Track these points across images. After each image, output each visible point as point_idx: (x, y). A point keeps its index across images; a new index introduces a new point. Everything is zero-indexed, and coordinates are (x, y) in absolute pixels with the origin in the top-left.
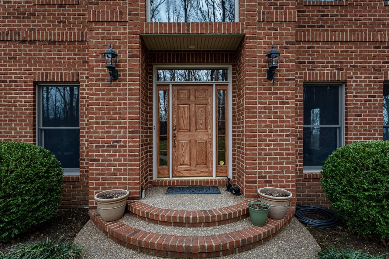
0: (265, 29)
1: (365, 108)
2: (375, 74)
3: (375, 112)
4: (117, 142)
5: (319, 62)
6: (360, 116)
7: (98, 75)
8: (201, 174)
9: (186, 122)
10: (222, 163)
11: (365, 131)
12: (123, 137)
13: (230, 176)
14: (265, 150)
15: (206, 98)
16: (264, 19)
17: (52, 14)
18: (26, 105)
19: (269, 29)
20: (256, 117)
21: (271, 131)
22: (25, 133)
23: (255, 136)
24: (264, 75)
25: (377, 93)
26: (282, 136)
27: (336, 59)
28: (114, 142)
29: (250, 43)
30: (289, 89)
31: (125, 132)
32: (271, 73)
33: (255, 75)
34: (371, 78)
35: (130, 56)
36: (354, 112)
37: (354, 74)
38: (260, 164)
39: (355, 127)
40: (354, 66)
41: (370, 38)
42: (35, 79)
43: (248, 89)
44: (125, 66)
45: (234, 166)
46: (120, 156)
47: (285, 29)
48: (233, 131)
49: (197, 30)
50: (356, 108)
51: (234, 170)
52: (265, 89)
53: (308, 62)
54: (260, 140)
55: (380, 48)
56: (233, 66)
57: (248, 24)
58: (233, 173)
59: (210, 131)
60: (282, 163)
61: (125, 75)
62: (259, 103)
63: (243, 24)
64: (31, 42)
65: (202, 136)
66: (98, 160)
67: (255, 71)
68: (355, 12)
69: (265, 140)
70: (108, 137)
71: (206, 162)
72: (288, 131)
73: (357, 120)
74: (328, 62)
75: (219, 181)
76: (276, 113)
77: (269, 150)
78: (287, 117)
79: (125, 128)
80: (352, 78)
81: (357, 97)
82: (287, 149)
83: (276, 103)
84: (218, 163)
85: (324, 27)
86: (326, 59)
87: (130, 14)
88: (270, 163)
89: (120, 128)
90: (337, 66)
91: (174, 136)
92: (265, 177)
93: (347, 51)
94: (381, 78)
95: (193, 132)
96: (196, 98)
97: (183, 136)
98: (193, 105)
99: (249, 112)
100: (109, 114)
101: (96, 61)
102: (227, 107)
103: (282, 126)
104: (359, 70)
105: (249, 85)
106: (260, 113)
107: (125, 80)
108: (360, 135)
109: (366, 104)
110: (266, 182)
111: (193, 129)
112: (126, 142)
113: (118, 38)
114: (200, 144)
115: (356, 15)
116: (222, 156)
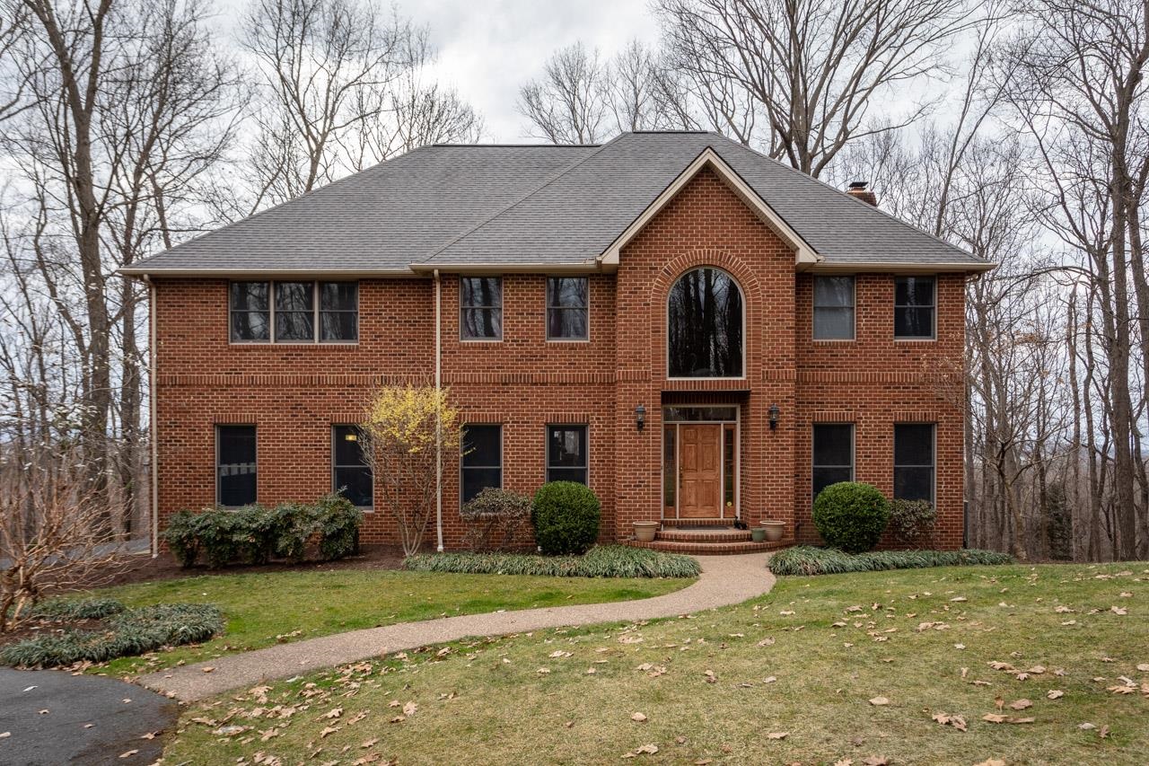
0: (768, 386)
1: (874, 449)
2: (885, 414)
3: (884, 453)
4: (642, 482)
5: (828, 403)
6: (870, 456)
7: (626, 426)
8: (709, 515)
9: (693, 462)
10: (729, 504)
11: (874, 472)
12: (647, 478)
13: (738, 514)
14: (768, 489)
15: (714, 437)
16: (767, 377)
17: (563, 356)
18: (537, 446)
19: (772, 386)
20: (759, 461)
21: (772, 473)
22: (537, 473)
23: (759, 477)
24: (767, 425)
25: (887, 433)
26: (782, 477)
27: (845, 399)
28: (640, 482)
29: (755, 397)
30: (789, 437)
31: (648, 474)
32: (773, 425)
33: (759, 425)
34: (880, 418)
35: (653, 409)
36: (863, 453)
37: (863, 414)
38: (763, 501)
39: (864, 468)
40: (864, 406)
41: (879, 379)
42: (547, 420)
43: (753, 437)
44: (649, 417)
45: (742, 506)
46: (644, 494)
47: (786, 386)
48: (741, 472)
49: (710, 386)
50: (866, 449)
51: (742, 510)
52: (768, 437)
53: (817, 403)
54: (763, 481)
55: (890, 388)
56: (741, 407)
57: (754, 381)
58: (741, 514)
59: (717, 472)
60: (782, 501)
61: (649, 426)
62: (764, 449)
63: (749, 382)
64: (543, 384)
65: (709, 476)
66: (626, 498)
67: (759, 421)
68: (865, 352)
69: (768, 481)
70: (634, 478)
71: (713, 503)
72: (788, 473)
73: (866, 460)
74: (837, 403)
75: (727, 522)
76: (777, 457)
77: (772, 489)
78: (787, 461)
79: (649, 470)
80: (861, 418)
81: (866, 437)
82: (787, 489)
83: (778, 449)
84: (725, 504)
85: (833, 367)
86: (836, 399)
87: (653, 374)
88: (772, 501)
89: (644, 470)
90: (846, 406)
91: (681, 476)
92: (767, 513)
93: (856, 392)
94: (891, 418)
95: (700, 472)
96: (704, 437)
97: (688, 476)
98: (700, 445)
99: (753, 457)
100: (635, 458)
101: (625, 414)
102: (735, 446)
103: (783, 469)
104: (869, 410)
105: (754, 433)
106: (764, 457)
107: (649, 430)
108: (870, 476)
109: (875, 445)
110: (769, 517)
111: (700, 469)
112: (649, 482)
113: (644, 394)
114: (707, 485)
115: (865, 355)
116: (730, 496)
